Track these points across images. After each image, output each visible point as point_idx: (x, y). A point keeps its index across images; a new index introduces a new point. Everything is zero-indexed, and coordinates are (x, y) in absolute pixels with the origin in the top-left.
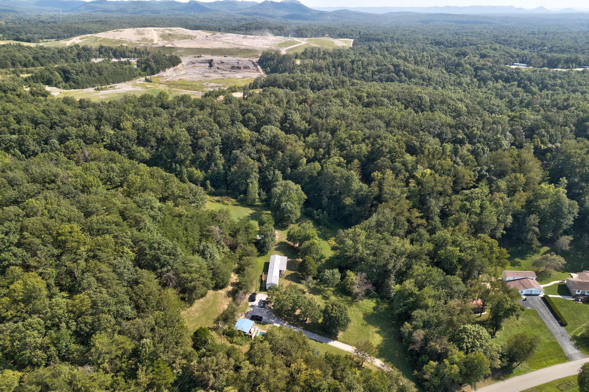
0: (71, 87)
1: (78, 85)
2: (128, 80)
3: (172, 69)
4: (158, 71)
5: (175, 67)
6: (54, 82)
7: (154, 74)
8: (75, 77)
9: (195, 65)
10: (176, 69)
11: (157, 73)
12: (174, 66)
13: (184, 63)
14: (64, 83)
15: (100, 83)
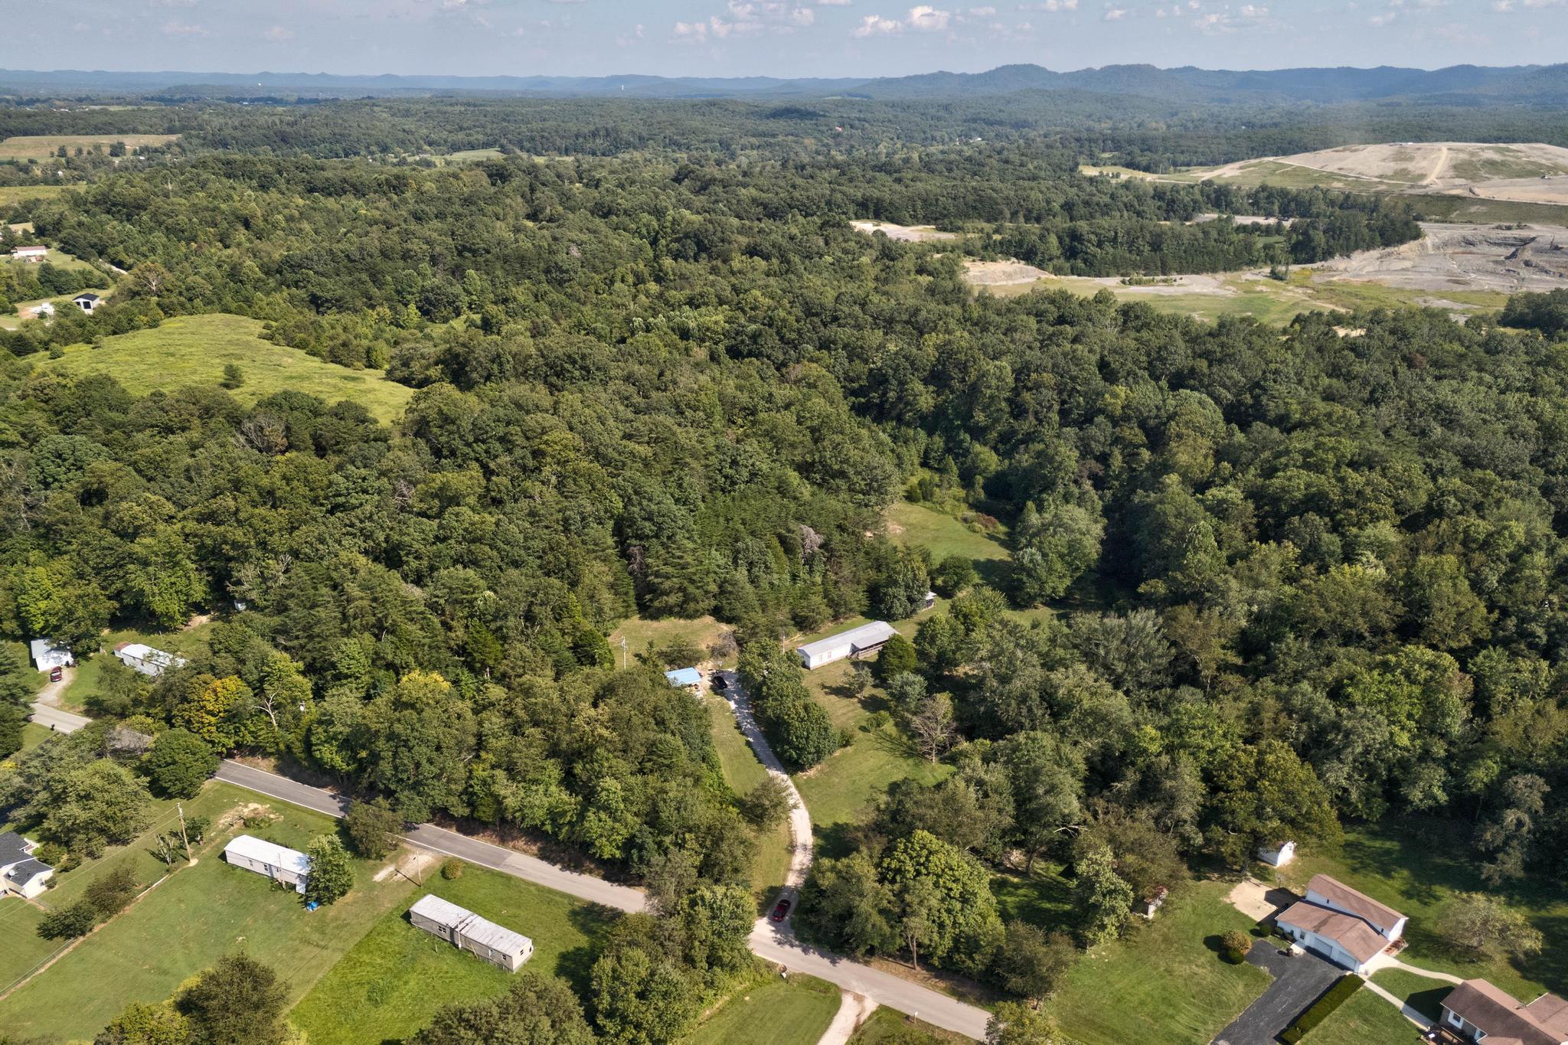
0: (1074, 271)
1: (1093, 269)
2: (1225, 270)
3: (1375, 253)
4: (1328, 254)
5: (1389, 250)
6: (1039, 257)
7: (1312, 261)
8: (1092, 249)
9: (1472, 248)
10: (1389, 254)
11: (1324, 259)
12: (1387, 244)
13: (1429, 241)
14: (1062, 260)
15: (1146, 268)
